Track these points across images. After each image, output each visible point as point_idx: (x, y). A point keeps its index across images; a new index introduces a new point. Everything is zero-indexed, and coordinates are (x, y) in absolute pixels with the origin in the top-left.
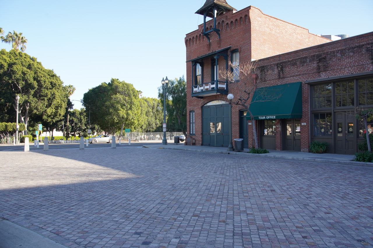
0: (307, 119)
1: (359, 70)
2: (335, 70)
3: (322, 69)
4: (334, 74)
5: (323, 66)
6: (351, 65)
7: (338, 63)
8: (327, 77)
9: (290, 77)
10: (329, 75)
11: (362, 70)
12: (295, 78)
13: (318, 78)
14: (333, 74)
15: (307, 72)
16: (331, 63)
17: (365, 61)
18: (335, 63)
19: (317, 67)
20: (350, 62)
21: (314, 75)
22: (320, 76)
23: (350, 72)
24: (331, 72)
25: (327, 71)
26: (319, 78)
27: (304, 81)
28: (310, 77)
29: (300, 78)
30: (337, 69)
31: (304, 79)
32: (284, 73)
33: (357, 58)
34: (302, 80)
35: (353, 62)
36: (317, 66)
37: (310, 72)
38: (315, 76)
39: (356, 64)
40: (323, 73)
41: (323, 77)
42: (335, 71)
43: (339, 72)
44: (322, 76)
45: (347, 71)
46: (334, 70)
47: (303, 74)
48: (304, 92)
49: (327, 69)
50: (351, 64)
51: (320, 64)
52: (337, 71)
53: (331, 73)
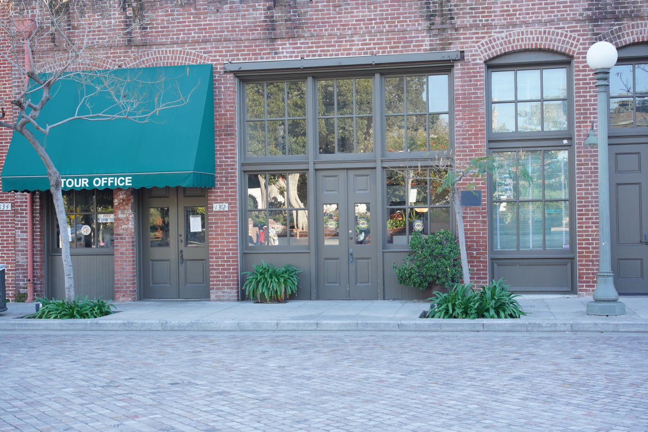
0: (231, 192)
1: (392, 45)
2: (322, 37)
3: (282, 30)
4: (321, 51)
5: (286, 21)
6: (372, 28)
7: (332, 18)
8: (297, 56)
9: (173, 43)
10: (304, 52)
11: (402, 47)
12: (187, 48)
13: (267, 58)
14: (317, 51)
15: (231, 35)
16: (311, 15)
17: (410, 21)
18: (322, 14)
19: (265, 21)
20: (368, 20)
21: (256, 46)
22: (276, 53)
23: (368, 49)
24: (312, 43)
25: (299, 37)
26: (273, 58)
27: (220, 64)
28: (244, 51)
29: (209, 52)
30: (329, 35)
31: (220, 56)
32: (146, 28)
33: (387, 10)
34: (213, 60)
35: (375, 19)
36: (266, 17)
37: (243, 34)
38: (259, 50)
39: (384, 27)
40: (285, 44)
41: (286, 57)
42: (323, 42)
43: (334, 46)
44: (283, 53)
45: (358, 45)
46: (319, 36)
47: (219, 41)
48: (219, 99)
49: (297, 32)
50: (372, 24)
51: (277, 14)
52: (330, 42)
53: (312, 47)
